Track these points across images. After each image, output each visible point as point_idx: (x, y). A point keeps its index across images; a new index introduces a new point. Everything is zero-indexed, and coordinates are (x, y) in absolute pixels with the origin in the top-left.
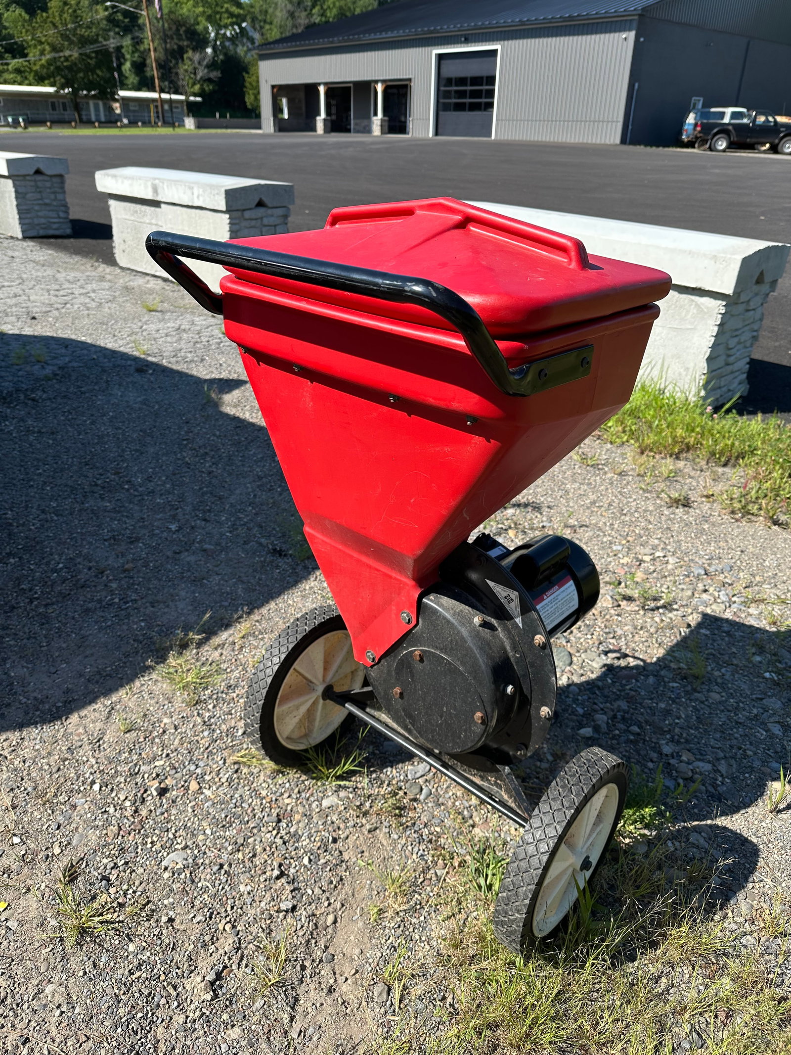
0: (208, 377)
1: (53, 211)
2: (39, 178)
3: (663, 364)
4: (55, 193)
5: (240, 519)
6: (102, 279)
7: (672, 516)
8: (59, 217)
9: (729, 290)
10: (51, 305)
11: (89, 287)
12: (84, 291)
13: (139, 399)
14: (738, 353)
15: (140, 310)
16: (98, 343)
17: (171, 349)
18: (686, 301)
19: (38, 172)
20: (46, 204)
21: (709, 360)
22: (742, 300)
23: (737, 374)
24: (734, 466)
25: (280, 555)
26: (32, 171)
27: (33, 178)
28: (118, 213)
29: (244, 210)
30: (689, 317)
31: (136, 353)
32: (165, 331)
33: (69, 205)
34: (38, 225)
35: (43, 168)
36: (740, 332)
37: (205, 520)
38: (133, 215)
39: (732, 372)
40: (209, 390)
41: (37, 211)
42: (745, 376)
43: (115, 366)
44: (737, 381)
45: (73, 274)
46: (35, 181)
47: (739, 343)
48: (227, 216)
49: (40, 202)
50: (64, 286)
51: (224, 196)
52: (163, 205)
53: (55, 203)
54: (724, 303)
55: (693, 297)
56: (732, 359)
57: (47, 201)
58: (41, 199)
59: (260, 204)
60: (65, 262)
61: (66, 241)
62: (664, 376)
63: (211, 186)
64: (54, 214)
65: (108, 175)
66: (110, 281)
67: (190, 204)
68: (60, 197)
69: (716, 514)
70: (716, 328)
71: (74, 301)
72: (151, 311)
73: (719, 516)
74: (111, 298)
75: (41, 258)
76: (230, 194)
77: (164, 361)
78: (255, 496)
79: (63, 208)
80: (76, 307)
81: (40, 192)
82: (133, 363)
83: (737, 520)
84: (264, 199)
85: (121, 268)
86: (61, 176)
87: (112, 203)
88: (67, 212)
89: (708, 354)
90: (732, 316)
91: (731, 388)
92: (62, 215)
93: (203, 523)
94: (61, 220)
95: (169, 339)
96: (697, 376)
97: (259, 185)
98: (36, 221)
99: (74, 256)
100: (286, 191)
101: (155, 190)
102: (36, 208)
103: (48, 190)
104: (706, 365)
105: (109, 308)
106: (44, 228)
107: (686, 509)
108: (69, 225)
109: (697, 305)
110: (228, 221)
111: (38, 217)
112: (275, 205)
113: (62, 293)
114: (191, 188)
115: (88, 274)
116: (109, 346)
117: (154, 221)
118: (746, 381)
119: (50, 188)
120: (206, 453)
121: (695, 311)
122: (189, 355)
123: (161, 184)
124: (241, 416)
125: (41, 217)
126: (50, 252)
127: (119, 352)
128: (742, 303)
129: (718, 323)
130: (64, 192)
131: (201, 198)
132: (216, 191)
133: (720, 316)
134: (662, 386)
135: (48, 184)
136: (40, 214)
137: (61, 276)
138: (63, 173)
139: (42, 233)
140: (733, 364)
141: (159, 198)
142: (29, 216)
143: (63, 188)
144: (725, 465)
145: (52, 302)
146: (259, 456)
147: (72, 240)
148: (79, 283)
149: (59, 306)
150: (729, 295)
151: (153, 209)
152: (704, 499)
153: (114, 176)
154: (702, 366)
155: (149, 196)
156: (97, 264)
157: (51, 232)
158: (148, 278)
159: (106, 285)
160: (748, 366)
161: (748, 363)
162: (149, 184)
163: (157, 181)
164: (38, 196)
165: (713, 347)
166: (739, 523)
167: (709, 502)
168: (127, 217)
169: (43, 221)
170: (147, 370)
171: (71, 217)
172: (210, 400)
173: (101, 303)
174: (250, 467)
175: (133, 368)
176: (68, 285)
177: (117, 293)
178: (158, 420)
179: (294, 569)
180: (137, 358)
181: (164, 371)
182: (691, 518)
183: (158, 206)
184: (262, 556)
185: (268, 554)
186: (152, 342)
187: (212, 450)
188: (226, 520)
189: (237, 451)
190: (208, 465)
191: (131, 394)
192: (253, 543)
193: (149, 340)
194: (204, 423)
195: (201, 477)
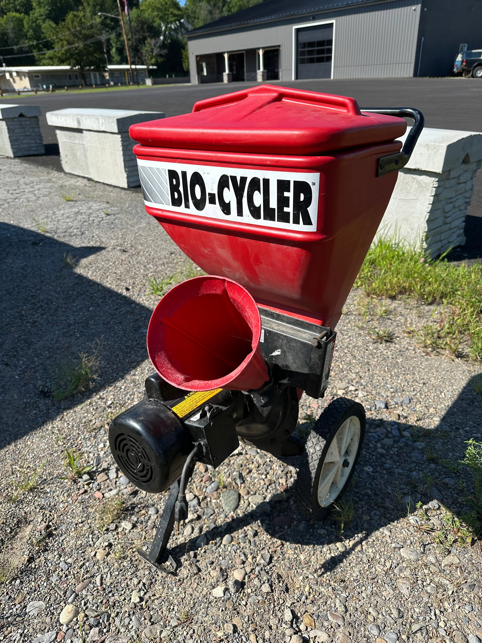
0: (79, 246)
1: (32, 139)
2: (22, 119)
3: (396, 226)
4: (33, 128)
5: (33, 362)
6: (49, 181)
7: (375, 351)
8: (36, 143)
9: (438, 169)
10: (5, 200)
11: (37, 187)
12: (32, 190)
13: (22, 265)
14: (454, 215)
15: (63, 200)
16: (21, 225)
17: (65, 227)
18: (410, 179)
19: (21, 115)
20: (27, 135)
21: (429, 221)
22: (452, 176)
23: (455, 230)
24: (439, 304)
25: (45, 396)
26: (17, 115)
27: (18, 119)
28: (62, 138)
30: (412, 190)
31: (39, 231)
32: (68, 215)
33: (42, 135)
34: (24, 148)
35: (24, 112)
36: (455, 199)
37: (7, 365)
38: (69, 139)
39: (451, 229)
40: (66, 257)
41: (22, 140)
42: (462, 231)
43: (20, 241)
44: (455, 235)
45: (31, 179)
46: (20, 121)
47: (454, 207)
48: (120, 136)
49: (24, 134)
50: (21, 187)
51: (116, 123)
52: (84, 132)
53: (33, 134)
54: (437, 179)
55: (415, 176)
56: (448, 220)
57: (28, 133)
58: (25, 132)
60: (32, 171)
61: (40, 158)
62: (398, 234)
63: (109, 117)
64: (33, 141)
65: (53, 114)
66: (53, 182)
67: (98, 130)
68: (36, 130)
69: (412, 348)
70: (432, 198)
71: (24, 197)
72: (70, 201)
73: (414, 350)
74: (47, 193)
75: (19, 169)
76: (121, 122)
77: (56, 236)
78: (57, 341)
79: (38, 137)
80: (22, 200)
81: (23, 128)
82: (33, 238)
83: (427, 354)
85: (66, 173)
86: (36, 117)
87: (58, 132)
88: (41, 140)
89: (427, 217)
90: (446, 188)
91: (451, 240)
92: (38, 141)
93: (4, 367)
94: (38, 145)
95: (67, 220)
96: (421, 234)
97: (141, 114)
98: (22, 146)
99: (40, 167)
101: (79, 122)
102: (22, 138)
103: (29, 126)
104: (426, 225)
105: (43, 200)
106: (28, 150)
107: (388, 344)
108: (43, 148)
109: (418, 182)
110: (120, 139)
113: (16, 192)
114: (98, 119)
115: (41, 178)
116: (26, 227)
117: (81, 142)
118: (463, 235)
119: (30, 125)
120: (41, 306)
121: (416, 186)
122: (75, 231)
123: (81, 118)
124: (85, 274)
125: (25, 144)
126: (26, 165)
127: (29, 231)
128: (453, 178)
129: (433, 194)
130: (39, 127)
131: (104, 126)
132: (111, 120)
133: (434, 189)
134: (397, 242)
135: (28, 123)
136: (24, 142)
137: (22, 181)
138: (37, 115)
139: (25, 153)
140: (450, 223)
141: (81, 127)
142: (17, 143)
143: (38, 124)
144: (430, 304)
145: (8, 198)
146: (79, 307)
147: (44, 157)
148: (31, 185)
149: (10, 200)
150: (439, 174)
151: (80, 134)
152: (406, 335)
153: (56, 115)
154: (424, 227)
155: (75, 126)
156: (51, 171)
157: (32, 153)
158: (80, 179)
159: (49, 185)
160: (464, 224)
161: (464, 222)
162: (75, 118)
163: (79, 116)
164: (22, 130)
165: (431, 212)
166: (428, 357)
167: (409, 337)
168: (66, 140)
169: (26, 146)
170: (39, 243)
171: (45, 143)
172: (67, 264)
173: (39, 197)
174: (67, 316)
175: (31, 242)
176: (24, 186)
177: (54, 190)
178: (24, 281)
179: (49, 410)
180: (38, 234)
181: (51, 243)
182: (389, 353)
183: (82, 132)
184: (30, 397)
185: (35, 395)
186: (55, 223)
187: (46, 304)
188: (23, 364)
189: (65, 303)
190: (36, 316)
191: (18, 262)
192: (31, 385)
193: (54, 221)
194: (54, 282)
195: (26, 326)
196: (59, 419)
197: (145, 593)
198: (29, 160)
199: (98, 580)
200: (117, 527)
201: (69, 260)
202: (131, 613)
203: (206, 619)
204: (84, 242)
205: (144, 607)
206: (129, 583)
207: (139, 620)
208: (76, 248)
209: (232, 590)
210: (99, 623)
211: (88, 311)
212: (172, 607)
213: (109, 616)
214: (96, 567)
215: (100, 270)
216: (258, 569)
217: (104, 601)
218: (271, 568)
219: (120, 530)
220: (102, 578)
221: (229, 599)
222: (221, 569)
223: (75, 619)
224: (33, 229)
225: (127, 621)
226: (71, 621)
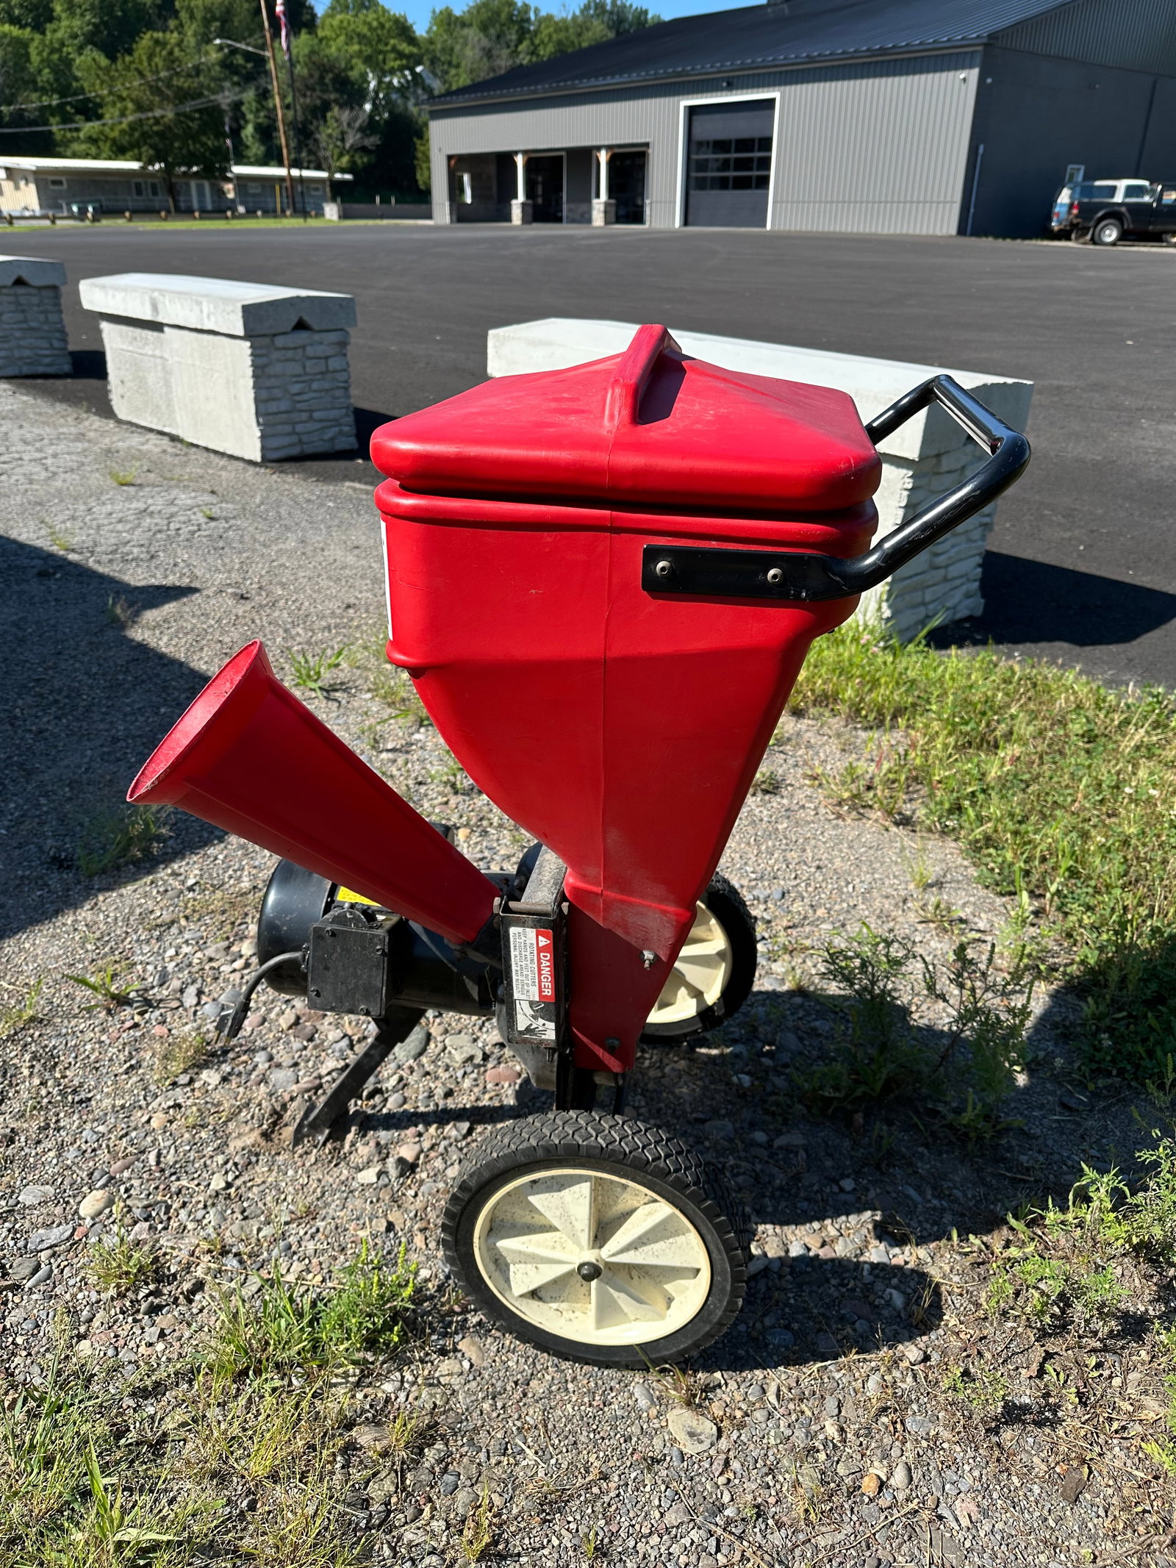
0: (142, 584)
1: (43, 338)
2: (21, 290)
4: (45, 312)
5: (38, 806)
6: (81, 437)
8: (52, 347)
9: (913, 453)
11: (50, 450)
12: (38, 455)
13: (15, 618)
14: (956, 550)
15: (111, 482)
16: (14, 534)
17: (113, 541)
19: (19, 282)
20: (32, 329)
22: (944, 467)
23: (958, 582)
24: (892, 727)
25: (61, 866)
26: (10, 282)
27: (12, 291)
28: (114, 340)
29: (275, 335)
31: (55, 549)
32: (121, 515)
33: (67, 329)
34: (21, 358)
35: (26, 276)
38: (131, 343)
39: (946, 580)
40: (114, 604)
41: (17, 338)
42: (976, 584)
43: (10, 567)
44: (958, 595)
45: (37, 431)
46: (16, 295)
48: (248, 344)
49: (24, 326)
50: (14, 449)
51: (240, 314)
52: (166, 329)
53: (46, 327)
54: (910, 473)
56: (940, 560)
57: (33, 324)
58: (25, 321)
59: (301, 326)
60: (40, 414)
61: (59, 383)
63: (226, 300)
64: (44, 344)
65: (96, 286)
67: (199, 327)
68: (53, 318)
69: (812, 806)
70: (901, 513)
71: (18, 470)
72: (123, 485)
73: (816, 808)
74: (75, 465)
75: (9, 407)
76: (251, 312)
77: (91, 560)
78: (87, 769)
79: (58, 335)
80: (15, 478)
81: (23, 311)
82: (41, 562)
83: (839, 816)
84: (307, 319)
85: (120, 422)
86: (54, 288)
87: (105, 326)
88: (65, 341)
90: (928, 492)
92: (56, 344)
94: (56, 352)
95: (120, 527)
97: (298, 297)
98: (17, 353)
99: (58, 404)
100: (341, 306)
101: (155, 308)
102: (18, 334)
103: (35, 309)
105: (64, 481)
106: (30, 364)
107: (767, 797)
108: (68, 359)
110: (249, 351)
111: (20, 347)
112: (324, 327)
113: (4, 458)
114: (199, 303)
115: (61, 430)
116: (23, 538)
117: (157, 353)
118: (979, 594)
119: (38, 305)
120: (56, 701)
122: (135, 550)
123: (161, 298)
124: (153, 644)
125: (25, 348)
126: (25, 398)
127: (30, 546)
128: (949, 472)
129: (903, 504)
130: (61, 312)
131: (212, 318)
132: (230, 308)
133: (906, 493)
135: (35, 300)
136: (22, 343)
137: (15, 435)
138: (57, 283)
139: (26, 370)
140: (947, 567)
141: (160, 319)
142: (5, 346)
143: (58, 305)
144: (870, 727)
146: (136, 706)
147: (69, 381)
148: (38, 445)
150: (913, 461)
151: (156, 334)
152: (807, 782)
153: (103, 287)
155: (147, 316)
156: (85, 416)
157: (41, 370)
158: (151, 436)
159: (80, 446)
160: (980, 570)
161: (980, 566)
162: (147, 298)
163: (156, 294)
164: (20, 317)
166: (840, 822)
167: (812, 786)
168: (125, 347)
169: (27, 353)
170: (55, 573)
171: (71, 348)
172: (115, 619)
173: (55, 474)
174: (112, 723)
175: (35, 571)
176: (20, 447)
177: (90, 458)
178: (19, 650)
179: (68, 890)
180: (51, 556)
181: (80, 575)
182: (765, 812)
183: (162, 331)
184: (30, 867)
185: (41, 864)
186: (92, 531)
187: (68, 697)
188: (15, 808)
189: (108, 698)
190: (45, 720)
191: (6, 610)
192: (32, 846)
193: (90, 528)
194: (84, 654)
195: (22, 738)
196: (87, 907)
197: (237, 1177)
198: (34, 387)
199: (152, 1158)
200: (192, 1081)
201: (118, 611)
202: (209, 1203)
203: (342, 1214)
204: (154, 576)
205: (233, 1195)
206: (208, 1162)
207: (222, 1213)
208: (137, 588)
209: (393, 1172)
210: (150, 1215)
211: (157, 714)
212: (283, 1197)
213: (168, 1208)
214: (149, 1139)
215: (187, 634)
216: (444, 1143)
217: (162, 1187)
218: (468, 1144)
219: (197, 1085)
220: (159, 1155)
221: (386, 1186)
222: (378, 1144)
223: (107, 1211)
224: (39, 543)
225: (200, 1214)
226: (100, 1213)
